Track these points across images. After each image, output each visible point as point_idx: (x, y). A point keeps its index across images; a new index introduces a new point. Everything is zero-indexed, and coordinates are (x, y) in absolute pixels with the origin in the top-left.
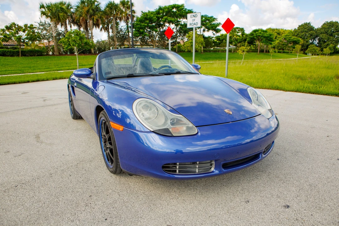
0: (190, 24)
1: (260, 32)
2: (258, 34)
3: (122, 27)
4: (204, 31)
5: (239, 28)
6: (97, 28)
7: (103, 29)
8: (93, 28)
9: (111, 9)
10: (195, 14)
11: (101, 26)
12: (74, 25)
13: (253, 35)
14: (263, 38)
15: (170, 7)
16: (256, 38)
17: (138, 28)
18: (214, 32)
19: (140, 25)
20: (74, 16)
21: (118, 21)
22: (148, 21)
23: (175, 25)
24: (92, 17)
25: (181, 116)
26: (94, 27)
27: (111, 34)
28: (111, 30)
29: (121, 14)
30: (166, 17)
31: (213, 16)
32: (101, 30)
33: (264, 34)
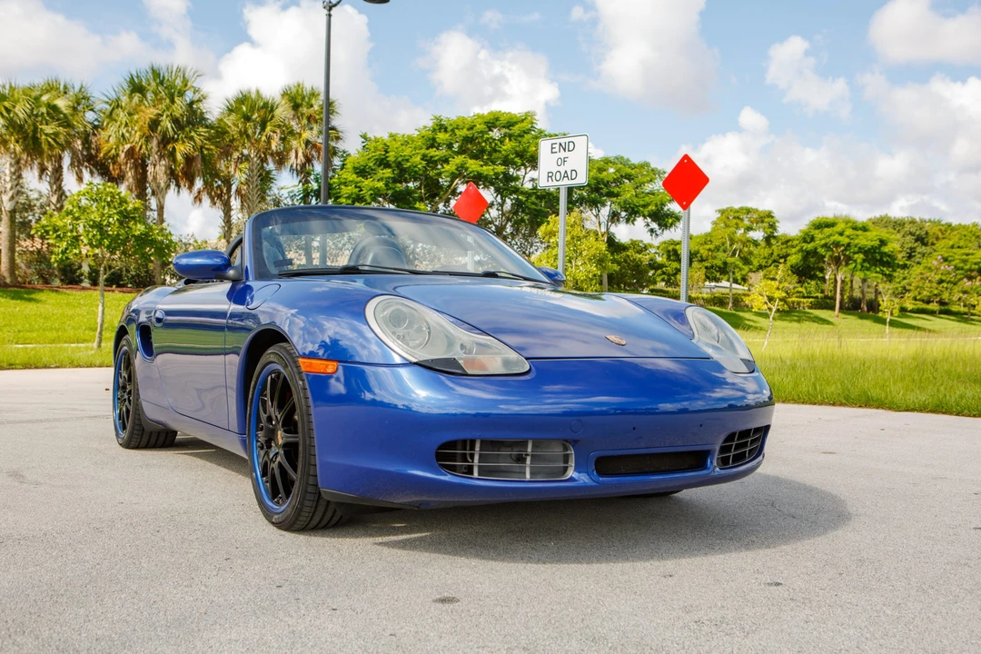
0: (550, 176)
1: (839, 228)
2: (831, 235)
3: (283, 192)
4: (614, 217)
5: (757, 210)
6: (185, 191)
7: (209, 194)
8: (168, 187)
9: (247, 118)
10: (567, 140)
11: (199, 184)
12: (92, 173)
13: (813, 239)
14: (855, 253)
15: (480, 121)
16: (822, 251)
17: (347, 198)
18: (654, 225)
19: (356, 187)
20: (94, 139)
21: (271, 166)
22: (388, 173)
23: (498, 191)
24: (170, 147)
25: (490, 338)
26: (173, 186)
27: (237, 216)
28: (239, 201)
29: (283, 140)
30: (459, 159)
31: (648, 160)
32: (198, 199)
33: (857, 236)
